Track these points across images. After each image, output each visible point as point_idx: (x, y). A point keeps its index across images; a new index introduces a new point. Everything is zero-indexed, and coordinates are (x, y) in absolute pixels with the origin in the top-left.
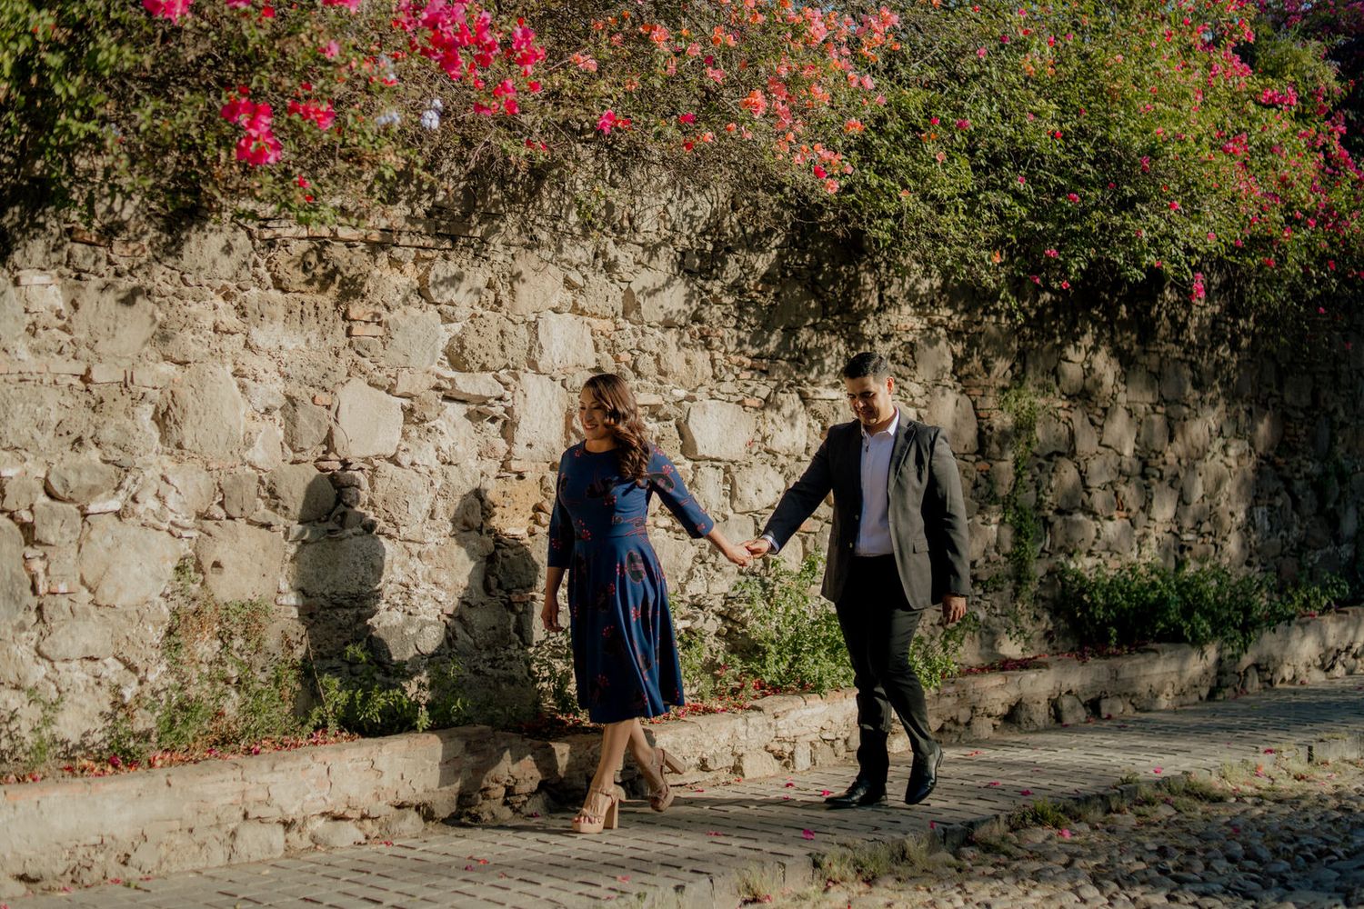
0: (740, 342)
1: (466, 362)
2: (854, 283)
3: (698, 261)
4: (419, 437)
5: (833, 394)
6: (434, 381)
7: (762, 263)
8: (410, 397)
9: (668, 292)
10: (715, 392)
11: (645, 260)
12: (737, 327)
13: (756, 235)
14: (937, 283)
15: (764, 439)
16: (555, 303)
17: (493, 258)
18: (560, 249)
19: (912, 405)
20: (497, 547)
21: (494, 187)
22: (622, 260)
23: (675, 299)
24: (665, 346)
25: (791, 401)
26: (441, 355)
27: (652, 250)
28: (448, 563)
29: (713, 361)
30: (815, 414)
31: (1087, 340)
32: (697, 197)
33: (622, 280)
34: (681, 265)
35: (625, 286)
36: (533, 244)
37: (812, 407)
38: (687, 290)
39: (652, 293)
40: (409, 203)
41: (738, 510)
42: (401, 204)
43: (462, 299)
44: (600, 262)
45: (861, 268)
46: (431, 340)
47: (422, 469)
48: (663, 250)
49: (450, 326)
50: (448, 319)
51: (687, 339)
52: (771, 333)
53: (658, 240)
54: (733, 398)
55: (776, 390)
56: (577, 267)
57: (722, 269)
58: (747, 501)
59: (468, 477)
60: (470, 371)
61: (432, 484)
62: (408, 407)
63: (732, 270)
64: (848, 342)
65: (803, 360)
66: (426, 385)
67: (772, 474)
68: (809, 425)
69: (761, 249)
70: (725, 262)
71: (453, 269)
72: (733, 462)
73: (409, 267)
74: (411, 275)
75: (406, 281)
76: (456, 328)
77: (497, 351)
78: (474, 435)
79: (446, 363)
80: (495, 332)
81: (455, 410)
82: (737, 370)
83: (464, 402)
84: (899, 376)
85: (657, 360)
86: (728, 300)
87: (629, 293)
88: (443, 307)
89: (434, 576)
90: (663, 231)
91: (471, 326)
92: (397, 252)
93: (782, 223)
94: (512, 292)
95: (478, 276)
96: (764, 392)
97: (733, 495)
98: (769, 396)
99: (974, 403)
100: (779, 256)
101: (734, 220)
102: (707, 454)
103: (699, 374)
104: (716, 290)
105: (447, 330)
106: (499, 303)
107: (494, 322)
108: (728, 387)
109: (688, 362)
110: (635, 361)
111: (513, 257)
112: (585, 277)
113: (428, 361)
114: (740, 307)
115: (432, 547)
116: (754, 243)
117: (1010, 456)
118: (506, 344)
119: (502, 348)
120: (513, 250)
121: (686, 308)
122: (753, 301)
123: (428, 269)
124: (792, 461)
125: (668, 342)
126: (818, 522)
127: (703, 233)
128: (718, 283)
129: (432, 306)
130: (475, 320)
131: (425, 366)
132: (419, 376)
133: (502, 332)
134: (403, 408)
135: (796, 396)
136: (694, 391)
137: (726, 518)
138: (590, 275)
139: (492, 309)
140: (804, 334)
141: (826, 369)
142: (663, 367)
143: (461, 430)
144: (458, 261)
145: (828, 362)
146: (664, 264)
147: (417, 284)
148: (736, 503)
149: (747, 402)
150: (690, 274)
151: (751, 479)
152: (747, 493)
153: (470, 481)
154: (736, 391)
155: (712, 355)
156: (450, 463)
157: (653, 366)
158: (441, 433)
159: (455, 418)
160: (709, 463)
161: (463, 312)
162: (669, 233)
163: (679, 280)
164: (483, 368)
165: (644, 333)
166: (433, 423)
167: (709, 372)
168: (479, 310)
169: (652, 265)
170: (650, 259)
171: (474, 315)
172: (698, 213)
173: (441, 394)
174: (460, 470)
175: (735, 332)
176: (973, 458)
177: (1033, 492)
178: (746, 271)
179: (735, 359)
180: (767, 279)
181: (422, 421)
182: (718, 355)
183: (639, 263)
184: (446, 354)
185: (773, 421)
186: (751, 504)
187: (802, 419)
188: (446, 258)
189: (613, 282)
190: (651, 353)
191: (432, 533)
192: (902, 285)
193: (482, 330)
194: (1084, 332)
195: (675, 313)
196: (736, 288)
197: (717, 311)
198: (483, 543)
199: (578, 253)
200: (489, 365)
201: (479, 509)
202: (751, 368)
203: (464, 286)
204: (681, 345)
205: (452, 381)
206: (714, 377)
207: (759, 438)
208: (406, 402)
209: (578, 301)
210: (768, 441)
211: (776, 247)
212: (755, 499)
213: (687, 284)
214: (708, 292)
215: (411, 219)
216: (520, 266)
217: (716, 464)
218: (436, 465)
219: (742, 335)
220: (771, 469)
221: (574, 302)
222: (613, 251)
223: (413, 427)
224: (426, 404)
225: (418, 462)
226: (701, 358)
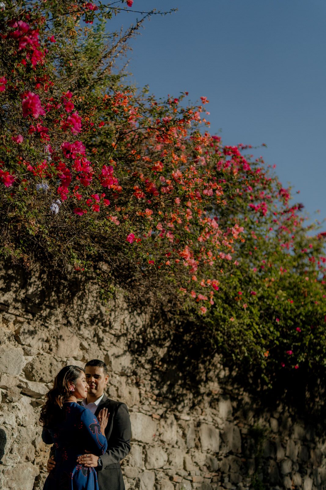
0: (152, 387)
1: (34, 376)
2: (196, 368)
3: (136, 346)
4: (8, 410)
5: (188, 418)
6: (18, 382)
7: (162, 352)
8: (6, 388)
9: (124, 357)
10: (140, 409)
11: (115, 341)
12: (150, 380)
13: (159, 339)
14: (227, 373)
15: (160, 435)
16: (75, 354)
17: (50, 327)
18: (79, 329)
19: (217, 428)
20: (41, 472)
21: (53, 294)
22: (105, 339)
23: (126, 361)
24: (121, 384)
25: (171, 417)
26: (22, 371)
27: (118, 337)
28: (17, 478)
29: (140, 394)
30: (180, 426)
31: (280, 409)
32: (137, 317)
33: (104, 350)
34: (129, 346)
35: (105, 353)
36: (68, 324)
37: (179, 422)
38: (131, 358)
39: (117, 357)
40: (15, 292)
41: (148, 468)
42: (11, 293)
43: (35, 343)
44: (96, 339)
45: (199, 362)
46: (19, 361)
47: (8, 426)
48: (122, 338)
49: (27, 357)
50: (27, 354)
51: (130, 381)
52: (164, 385)
53: (120, 334)
54: (148, 413)
55: (166, 412)
56: (86, 340)
57: (146, 352)
58: (152, 464)
59: (30, 433)
60: (35, 381)
61: (13, 435)
62: (5, 393)
63: (150, 354)
64: (194, 394)
65: (176, 400)
66: (14, 383)
67: (162, 452)
68: (177, 431)
69: (161, 346)
70: (147, 350)
71: (31, 328)
72: (147, 444)
73: (11, 324)
74: (12, 328)
75: (9, 331)
76: (30, 359)
77: (48, 373)
78: (34, 414)
79: (24, 376)
80: (48, 364)
81: (26, 400)
82: (150, 400)
83: (30, 396)
84: (213, 414)
85: (117, 390)
86: (147, 366)
87: (107, 356)
88: (25, 347)
89: (10, 483)
90: (122, 330)
91: (37, 359)
92: (7, 315)
93: (169, 336)
94: (57, 345)
95: (43, 334)
96: (161, 412)
97: (146, 460)
98: (162, 415)
99: (240, 431)
100: (168, 351)
101: (151, 331)
102: (136, 439)
103: (134, 399)
104: (143, 361)
105: (26, 359)
106: (51, 350)
107: (48, 358)
108: (146, 407)
109: (130, 393)
110: (108, 389)
111: (59, 329)
112: (89, 345)
113: (16, 372)
114: (152, 371)
115: (10, 468)
116: (159, 343)
117: (253, 456)
118: (52, 370)
119: (51, 372)
120: (59, 326)
121: (130, 366)
122: (157, 369)
123: (20, 327)
124: (170, 447)
125: (122, 382)
126: (180, 477)
127: (138, 335)
128: (144, 358)
129: (20, 346)
130: (40, 356)
131: (15, 374)
132: (11, 379)
133: (51, 364)
134: (2, 393)
135: (173, 416)
136: (132, 407)
137: (143, 471)
138: (91, 343)
139: (47, 352)
140: (177, 387)
141: (186, 405)
142: (120, 394)
143: (28, 410)
144: (34, 326)
145: (186, 402)
146: (122, 345)
147: (14, 333)
148: (147, 464)
149: (154, 416)
150: (133, 352)
151: (154, 453)
152: (152, 459)
153: (31, 436)
154: (149, 409)
155: (140, 392)
156: (22, 426)
157: (115, 392)
158: (19, 410)
159: (25, 404)
160: (137, 443)
161: (34, 351)
162: (125, 332)
163: (128, 353)
164: (41, 380)
165: (112, 376)
166: (15, 404)
167: (138, 398)
168: (42, 352)
169: (117, 344)
170: (117, 341)
171: (39, 354)
172: (137, 325)
173: (20, 390)
174: (27, 429)
175: (149, 382)
176: (240, 456)
177: (262, 474)
178: (155, 355)
179: (149, 394)
180: (163, 360)
181: (10, 402)
182: (143, 392)
183: (112, 343)
184: (24, 371)
185: (163, 427)
186: (154, 466)
187: (175, 427)
188: (29, 323)
189: (100, 349)
190: (115, 386)
191: (11, 461)
192: (215, 372)
193: (42, 361)
194: (278, 405)
195: (126, 367)
196: (150, 362)
197: (144, 371)
198: (34, 469)
199: (87, 332)
200: (44, 379)
201: (34, 451)
202: (156, 400)
203: (36, 337)
204: (127, 384)
205: (26, 383)
206: (141, 402)
207: (158, 434)
208: (4, 391)
209: (85, 356)
210: (161, 436)
211: (167, 347)
212: (155, 463)
213: (132, 355)
214: (140, 362)
215: (16, 300)
216: (61, 333)
217: (140, 444)
218: (15, 425)
219: (152, 383)
220: (162, 450)
221: (84, 356)
222: (101, 334)
223: (6, 405)
224: (13, 393)
225: (7, 422)
226: (135, 391)
